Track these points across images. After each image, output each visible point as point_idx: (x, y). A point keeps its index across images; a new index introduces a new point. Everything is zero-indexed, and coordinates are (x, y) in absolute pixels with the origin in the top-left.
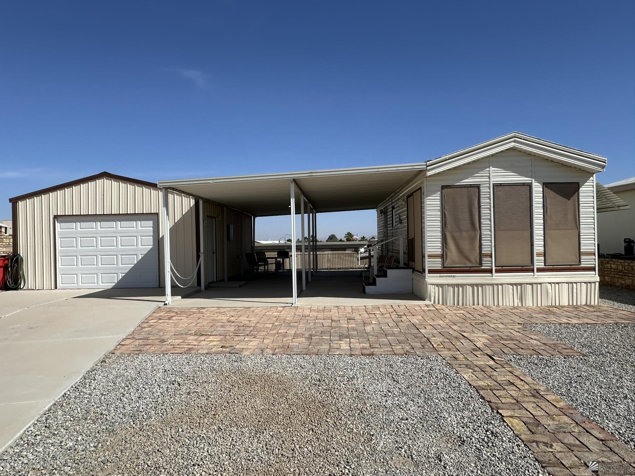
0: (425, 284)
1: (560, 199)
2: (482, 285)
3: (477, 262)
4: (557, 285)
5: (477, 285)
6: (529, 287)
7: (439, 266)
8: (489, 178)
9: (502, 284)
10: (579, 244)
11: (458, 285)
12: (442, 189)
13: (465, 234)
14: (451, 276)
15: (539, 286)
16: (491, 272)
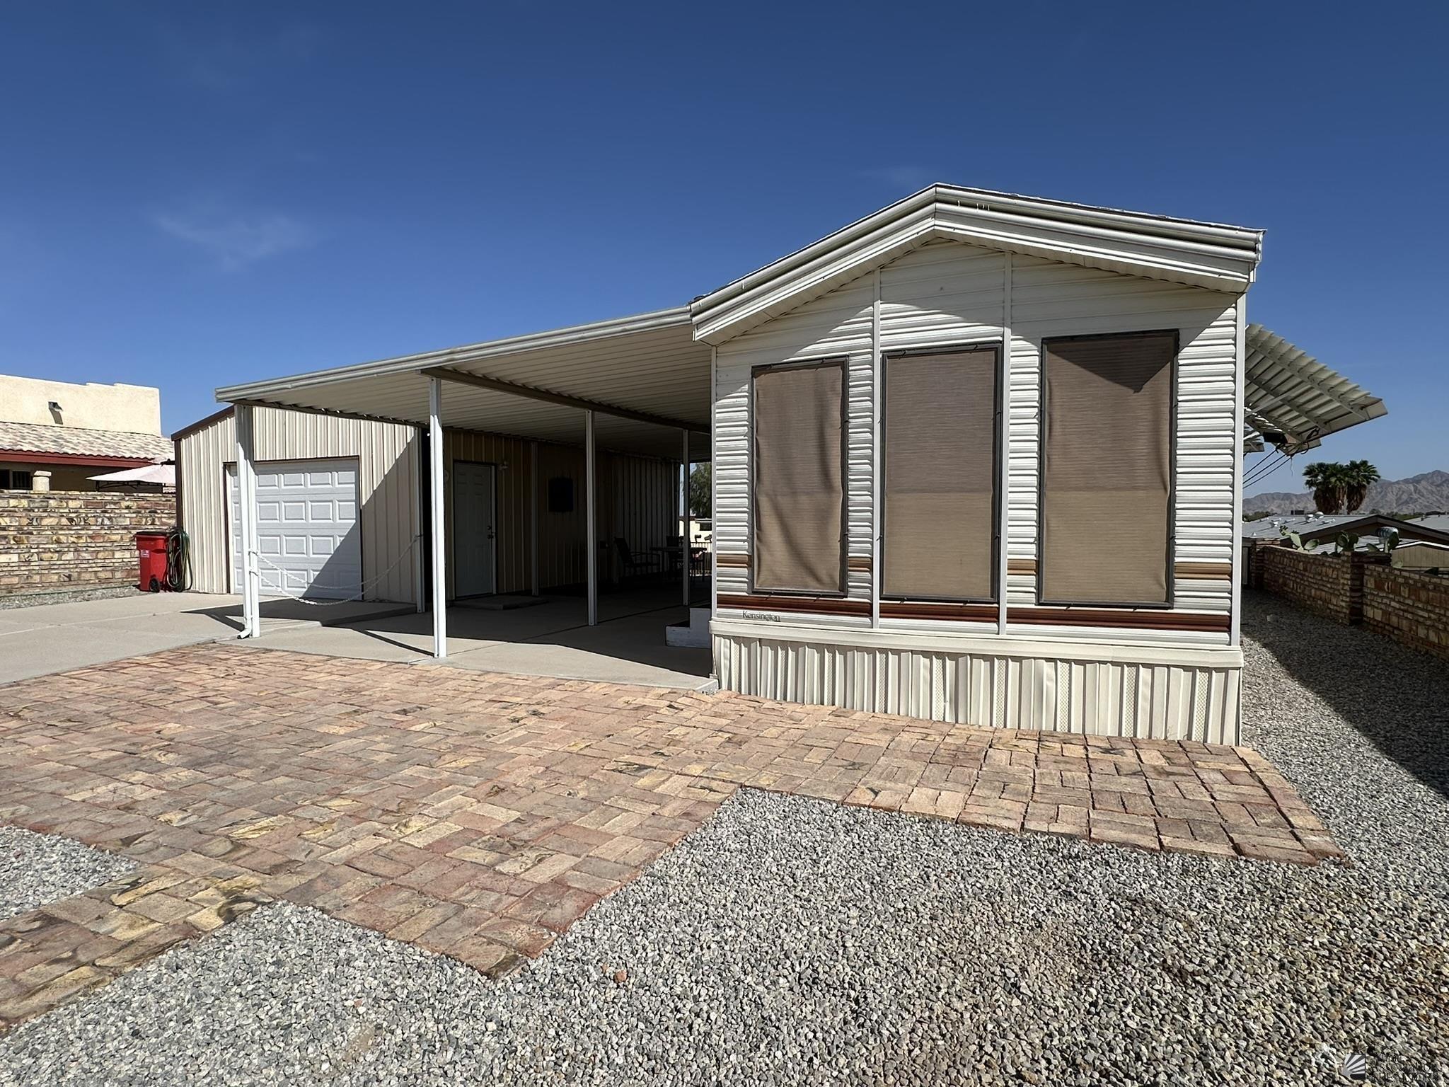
0: (712, 634)
3: (835, 583)
4: (1078, 669)
6: (983, 666)
7: (741, 589)
8: (873, 337)
9: (897, 652)
10: (1171, 538)
11: (785, 644)
12: (754, 375)
13: (803, 499)
14: (770, 618)
15: (1013, 665)
16: (870, 614)
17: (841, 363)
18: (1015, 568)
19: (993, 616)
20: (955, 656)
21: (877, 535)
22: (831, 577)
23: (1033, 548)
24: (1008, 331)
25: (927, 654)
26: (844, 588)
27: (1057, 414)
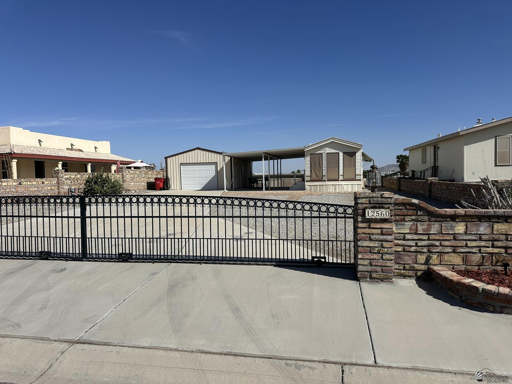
0: (305, 186)
1: (349, 157)
2: (322, 185)
3: (321, 178)
4: (347, 185)
5: (321, 185)
6: (338, 186)
7: (309, 180)
8: (325, 151)
9: (329, 185)
10: (355, 172)
11: (315, 185)
12: (310, 155)
13: (317, 169)
14: (313, 183)
15: (341, 185)
16: (325, 181)
17: (322, 154)
19: (339, 181)
20: (335, 185)
21: (326, 173)
23: (342, 173)
24: (340, 151)
25: (332, 185)
27: (345, 160)
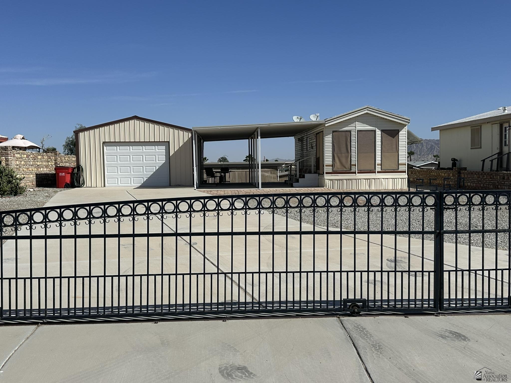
0: (324, 179)
1: (390, 138)
2: (351, 179)
4: (387, 180)
6: (373, 180)
7: (331, 171)
8: (355, 128)
9: (360, 179)
10: (398, 160)
11: (340, 180)
12: (333, 132)
13: (343, 155)
14: (337, 175)
15: (378, 180)
16: (356, 173)
17: (350, 132)
18: (378, 165)
19: (375, 172)
20: (369, 179)
21: (357, 160)
22: (348, 168)
23: (380, 162)
24: (377, 128)
25: (365, 179)
26: (351, 169)
27: (383, 141)
